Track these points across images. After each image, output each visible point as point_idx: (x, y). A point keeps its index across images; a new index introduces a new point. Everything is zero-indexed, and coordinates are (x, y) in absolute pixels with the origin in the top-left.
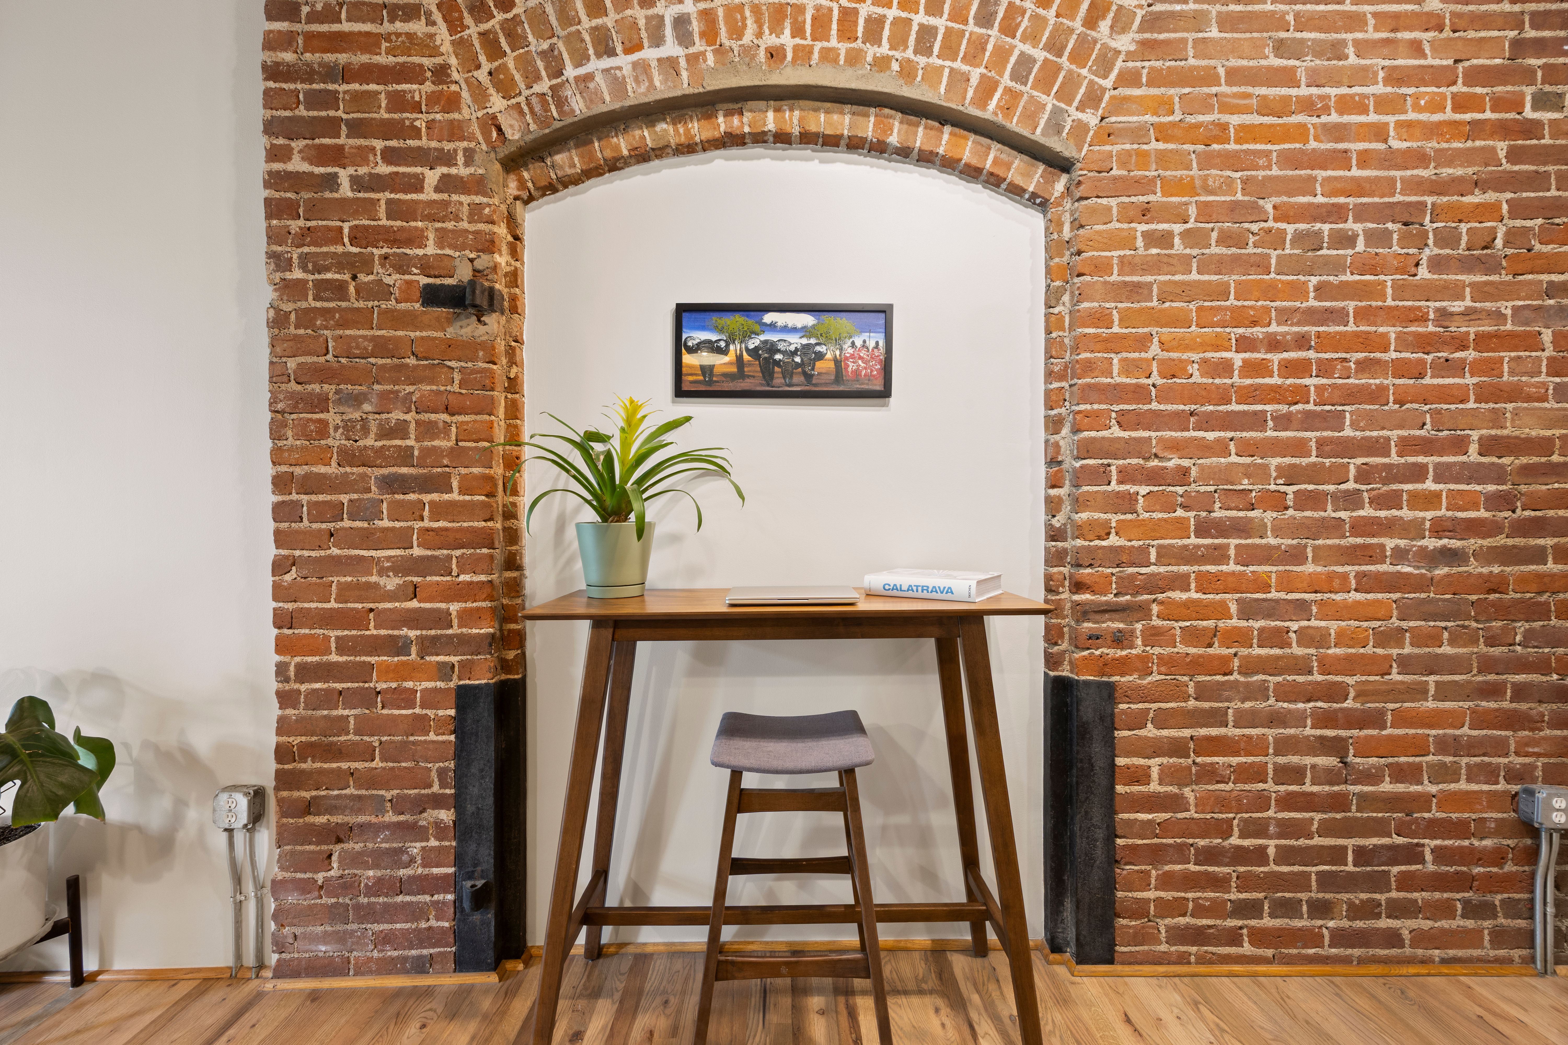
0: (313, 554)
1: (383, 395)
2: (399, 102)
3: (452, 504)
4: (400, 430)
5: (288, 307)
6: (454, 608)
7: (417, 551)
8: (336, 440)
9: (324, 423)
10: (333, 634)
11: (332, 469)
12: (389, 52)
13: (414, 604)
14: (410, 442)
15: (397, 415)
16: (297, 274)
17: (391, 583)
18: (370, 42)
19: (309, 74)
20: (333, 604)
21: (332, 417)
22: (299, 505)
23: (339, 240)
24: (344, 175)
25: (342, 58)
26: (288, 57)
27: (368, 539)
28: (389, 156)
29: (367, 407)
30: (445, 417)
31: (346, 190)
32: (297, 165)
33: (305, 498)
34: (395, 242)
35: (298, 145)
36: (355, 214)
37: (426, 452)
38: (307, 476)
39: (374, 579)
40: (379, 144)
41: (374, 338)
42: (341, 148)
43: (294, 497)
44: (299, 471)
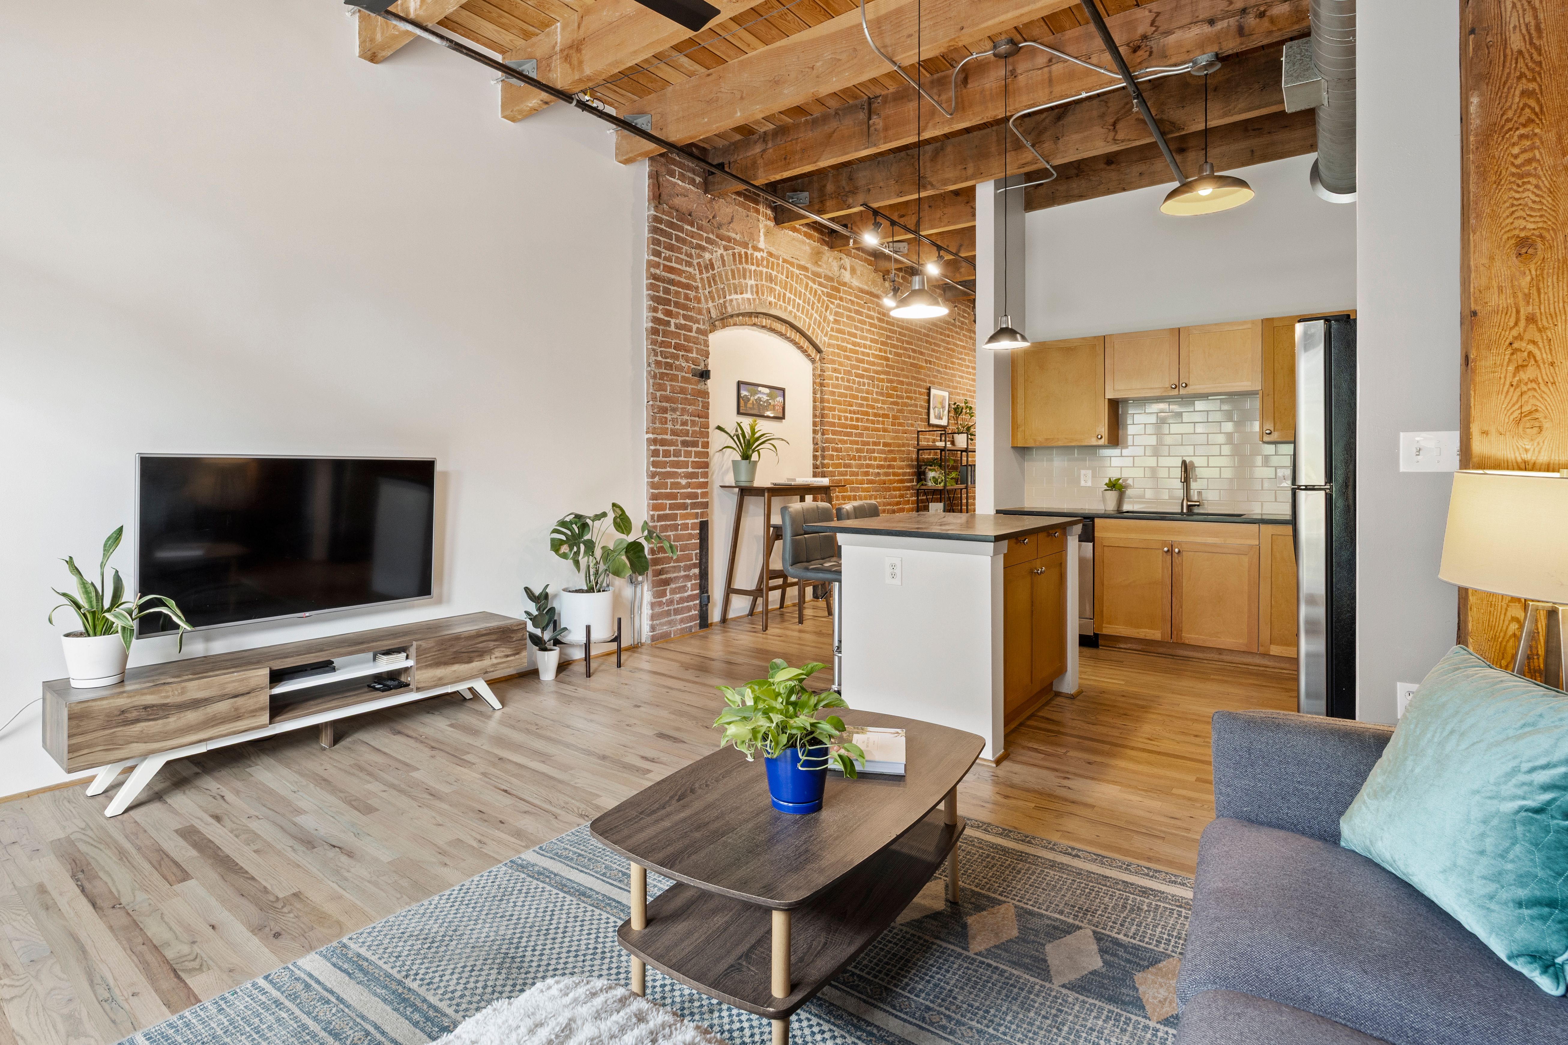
0: (663, 470)
1: (683, 409)
2: (687, 297)
3: (700, 452)
4: (684, 423)
5: (657, 371)
6: (699, 491)
7: (690, 470)
8: (669, 426)
9: (666, 418)
10: (668, 502)
11: (668, 437)
12: (685, 278)
13: (689, 490)
14: (688, 428)
15: (685, 417)
16: (660, 358)
17: (684, 482)
18: (679, 272)
19: (663, 280)
20: (668, 491)
21: (668, 416)
22: (658, 450)
23: (670, 347)
24: (673, 321)
25: (673, 276)
26: (658, 272)
27: (677, 465)
28: (685, 317)
29: (678, 413)
30: (697, 419)
31: (673, 328)
32: (660, 315)
33: (661, 448)
34: (686, 351)
35: (661, 307)
36: (676, 338)
37: (694, 432)
38: (662, 439)
39: (679, 480)
40: (682, 312)
41: (680, 387)
42: (672, 311)
43: (658, 447)
44: (659, 437)
